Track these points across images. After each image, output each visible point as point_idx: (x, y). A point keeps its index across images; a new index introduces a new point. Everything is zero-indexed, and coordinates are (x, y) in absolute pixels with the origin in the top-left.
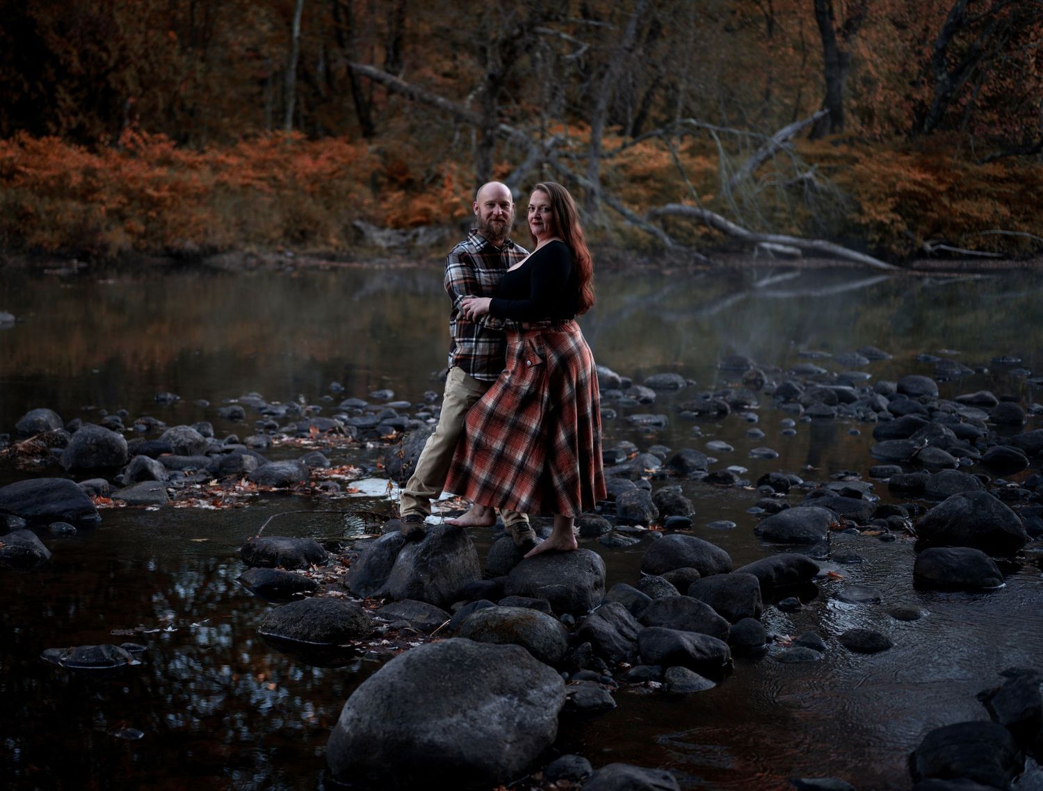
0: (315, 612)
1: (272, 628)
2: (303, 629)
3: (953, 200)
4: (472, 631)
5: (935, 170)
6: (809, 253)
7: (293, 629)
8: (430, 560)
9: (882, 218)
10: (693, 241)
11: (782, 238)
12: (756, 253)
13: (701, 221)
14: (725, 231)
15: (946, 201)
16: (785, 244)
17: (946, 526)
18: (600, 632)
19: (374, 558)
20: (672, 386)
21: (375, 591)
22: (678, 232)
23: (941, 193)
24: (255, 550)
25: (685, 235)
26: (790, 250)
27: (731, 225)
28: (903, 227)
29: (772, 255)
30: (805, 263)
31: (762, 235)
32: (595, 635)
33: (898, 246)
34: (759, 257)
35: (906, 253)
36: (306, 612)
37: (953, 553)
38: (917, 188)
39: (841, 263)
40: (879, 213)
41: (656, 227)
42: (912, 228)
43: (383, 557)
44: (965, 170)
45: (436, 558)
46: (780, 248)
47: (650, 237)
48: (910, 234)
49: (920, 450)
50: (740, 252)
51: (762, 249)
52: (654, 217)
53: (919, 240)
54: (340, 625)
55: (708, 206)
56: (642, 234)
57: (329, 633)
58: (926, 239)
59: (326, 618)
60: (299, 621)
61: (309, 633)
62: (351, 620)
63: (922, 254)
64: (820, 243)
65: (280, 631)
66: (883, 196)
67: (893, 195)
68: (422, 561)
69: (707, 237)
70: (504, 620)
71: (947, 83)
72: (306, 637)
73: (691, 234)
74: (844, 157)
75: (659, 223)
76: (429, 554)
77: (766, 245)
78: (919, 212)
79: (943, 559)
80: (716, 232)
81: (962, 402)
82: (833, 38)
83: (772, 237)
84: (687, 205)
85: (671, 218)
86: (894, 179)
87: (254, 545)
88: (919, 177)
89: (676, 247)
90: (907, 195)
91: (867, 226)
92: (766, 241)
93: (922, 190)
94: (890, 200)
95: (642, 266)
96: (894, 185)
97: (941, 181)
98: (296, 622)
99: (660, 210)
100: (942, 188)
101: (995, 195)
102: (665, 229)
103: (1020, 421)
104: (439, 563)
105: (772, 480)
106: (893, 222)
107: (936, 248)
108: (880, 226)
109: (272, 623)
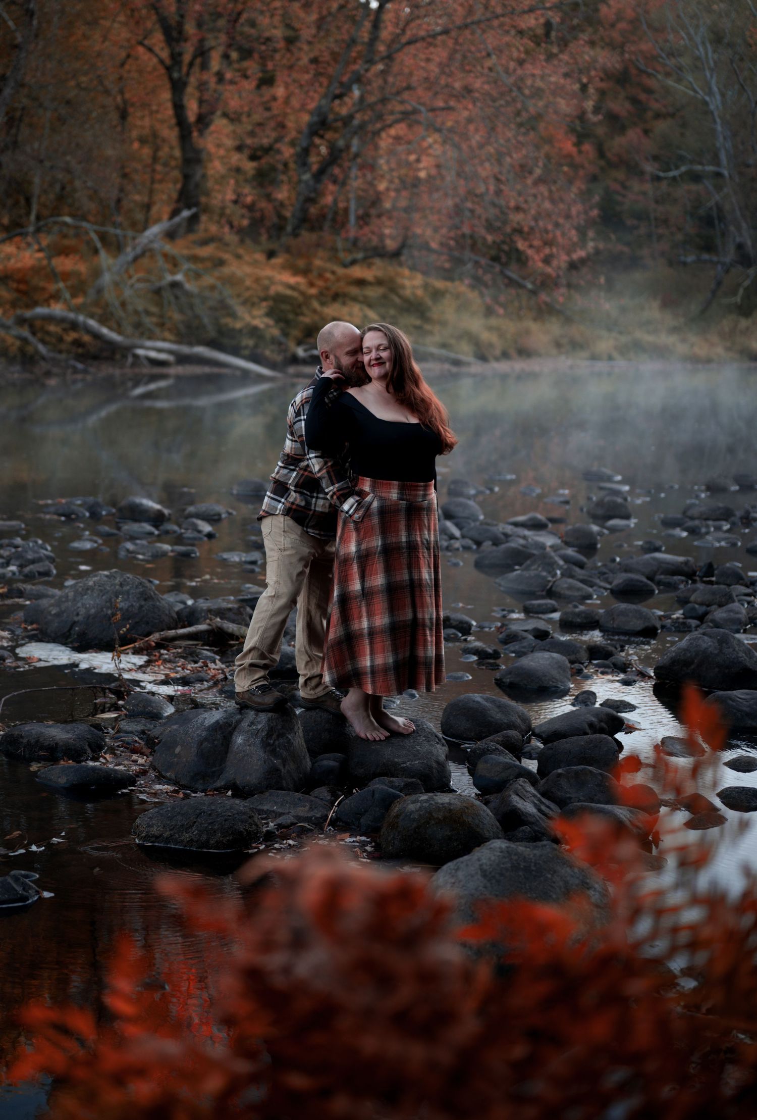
0: (210, 815)
1: (157, 837)
2: (200, 836)
3: (323, 304)
4: (415, 825)
5: (305, 272)
6: (182, 359)
7: (186, 836)
8: (277, 743)
9: (257, 322)
10: (63, 347)
11: (160, 344)
12: (130, 360)
13: (74, 326)
14: (97, 336)
15: (315, 304)
16: (160, 350)
17: (693, 667)
18: (526, 813)
19: (205, 744)
20: (216, 517)
21: (214, 782)
22: (47, 338)
23: (311, 296)
24: (25, 741)
25: (54, 340)
26: (163, 356)
27: (105, 331)
28: (276, 332)
29: (145, 362)
30: (180, 370)
31: (138, 341)
32: (523, 817)
33: (272, 351)
34: (134, 365)
35: (279, 358)
36: (198, 816)
37: (740, 696)
38: (289, 292)
39: (215, 370)
40: (254, 317)
41: (25, 332)
42: (286, 334)
43: (216, 742)
44: (333, 273)
45: (281, 741)
46: (153, 354)
47: (18, 343)
48: (283, 339)
49: (554, 582)
50: (111, 359)
51: (136, 357)
52: (21, 321)
53: (292, 345)
54: (241, 827)
55: (78, 309)
56: (10, 340)
57: (231, 837)
58: (299, 343)
59: (226, 820)
60: (191, 827)
61: (208, 841)
62: (250, 821)
63: (294, 360)
64: (200, 350)
65: (167, 840)
66: (256, 300)
67: (265, 299)
68: (269, 744)
69: (77, 343)
70: (450, 810)
71: (311, 183)
72: (206, 844)
73: (61, 340)
74: (210, 259)
75: (26, 327)
76: (274, 736)
77: (140, 352)
78: (291, 316)
79: (734, 704)
80: (86, 338)
81: (516, 524)
82: (190, 133)
83: (149, 343)
84: (57, 309)
85: (38, 323)
86: (266, 282)
87: (22, 737)
88: (292, 280)
89: (52, 355)
90: (279, 299)
91: (240, 331)
92: (142, 347)
93: (295, 294)
94: (264, 304)
95: (16, 376)
96: (267, 288)
97: (311, 284)
98: (187, 829)
99: (28, 314)
100: (313, 291)
101: (361, 298)
102: (34, 333)
103: (595, 544)
104: (285, 746)
105: (454, 623)
106: (268, 326)
107: (309, 353)
108: (254, 332)
109: (155, 831)
